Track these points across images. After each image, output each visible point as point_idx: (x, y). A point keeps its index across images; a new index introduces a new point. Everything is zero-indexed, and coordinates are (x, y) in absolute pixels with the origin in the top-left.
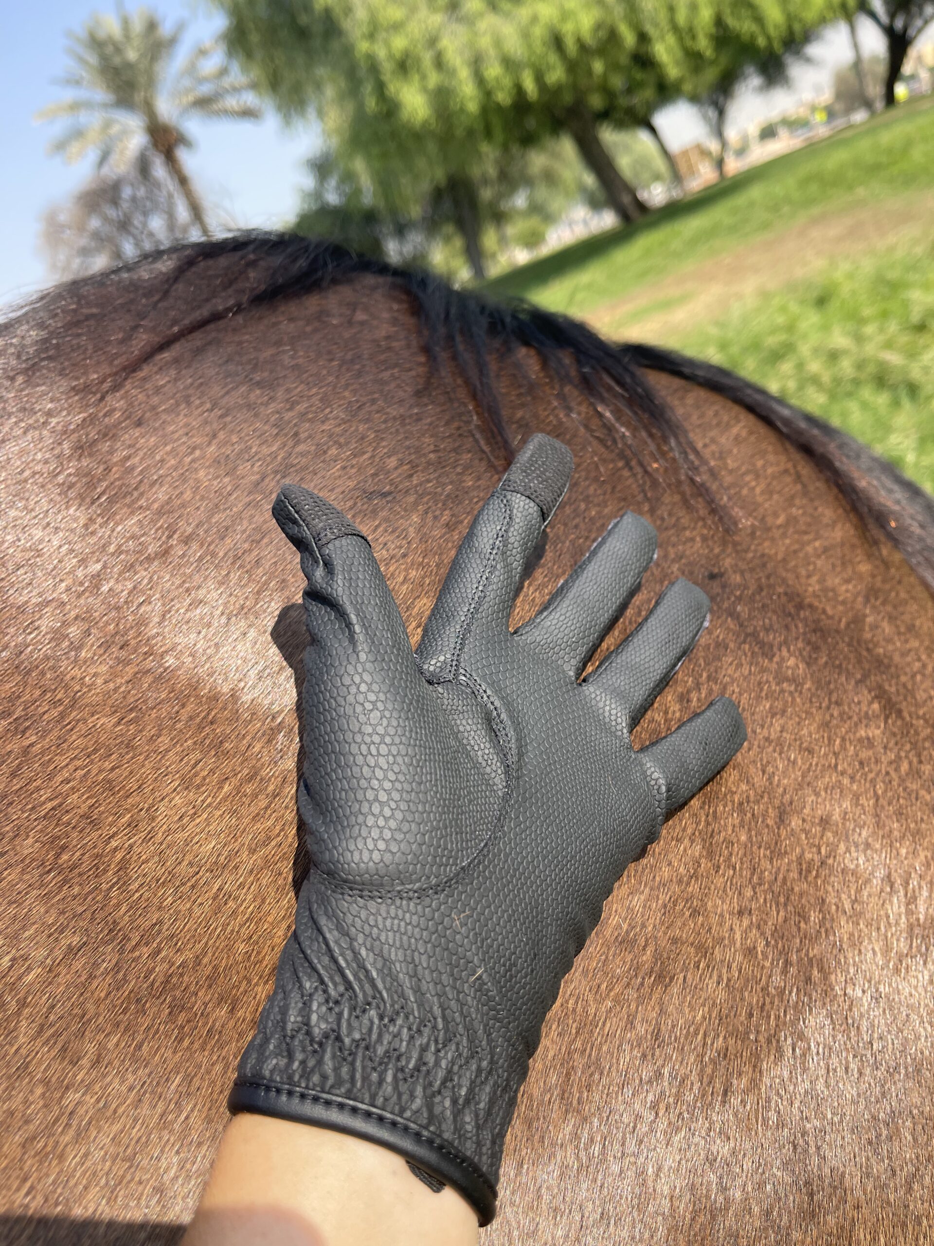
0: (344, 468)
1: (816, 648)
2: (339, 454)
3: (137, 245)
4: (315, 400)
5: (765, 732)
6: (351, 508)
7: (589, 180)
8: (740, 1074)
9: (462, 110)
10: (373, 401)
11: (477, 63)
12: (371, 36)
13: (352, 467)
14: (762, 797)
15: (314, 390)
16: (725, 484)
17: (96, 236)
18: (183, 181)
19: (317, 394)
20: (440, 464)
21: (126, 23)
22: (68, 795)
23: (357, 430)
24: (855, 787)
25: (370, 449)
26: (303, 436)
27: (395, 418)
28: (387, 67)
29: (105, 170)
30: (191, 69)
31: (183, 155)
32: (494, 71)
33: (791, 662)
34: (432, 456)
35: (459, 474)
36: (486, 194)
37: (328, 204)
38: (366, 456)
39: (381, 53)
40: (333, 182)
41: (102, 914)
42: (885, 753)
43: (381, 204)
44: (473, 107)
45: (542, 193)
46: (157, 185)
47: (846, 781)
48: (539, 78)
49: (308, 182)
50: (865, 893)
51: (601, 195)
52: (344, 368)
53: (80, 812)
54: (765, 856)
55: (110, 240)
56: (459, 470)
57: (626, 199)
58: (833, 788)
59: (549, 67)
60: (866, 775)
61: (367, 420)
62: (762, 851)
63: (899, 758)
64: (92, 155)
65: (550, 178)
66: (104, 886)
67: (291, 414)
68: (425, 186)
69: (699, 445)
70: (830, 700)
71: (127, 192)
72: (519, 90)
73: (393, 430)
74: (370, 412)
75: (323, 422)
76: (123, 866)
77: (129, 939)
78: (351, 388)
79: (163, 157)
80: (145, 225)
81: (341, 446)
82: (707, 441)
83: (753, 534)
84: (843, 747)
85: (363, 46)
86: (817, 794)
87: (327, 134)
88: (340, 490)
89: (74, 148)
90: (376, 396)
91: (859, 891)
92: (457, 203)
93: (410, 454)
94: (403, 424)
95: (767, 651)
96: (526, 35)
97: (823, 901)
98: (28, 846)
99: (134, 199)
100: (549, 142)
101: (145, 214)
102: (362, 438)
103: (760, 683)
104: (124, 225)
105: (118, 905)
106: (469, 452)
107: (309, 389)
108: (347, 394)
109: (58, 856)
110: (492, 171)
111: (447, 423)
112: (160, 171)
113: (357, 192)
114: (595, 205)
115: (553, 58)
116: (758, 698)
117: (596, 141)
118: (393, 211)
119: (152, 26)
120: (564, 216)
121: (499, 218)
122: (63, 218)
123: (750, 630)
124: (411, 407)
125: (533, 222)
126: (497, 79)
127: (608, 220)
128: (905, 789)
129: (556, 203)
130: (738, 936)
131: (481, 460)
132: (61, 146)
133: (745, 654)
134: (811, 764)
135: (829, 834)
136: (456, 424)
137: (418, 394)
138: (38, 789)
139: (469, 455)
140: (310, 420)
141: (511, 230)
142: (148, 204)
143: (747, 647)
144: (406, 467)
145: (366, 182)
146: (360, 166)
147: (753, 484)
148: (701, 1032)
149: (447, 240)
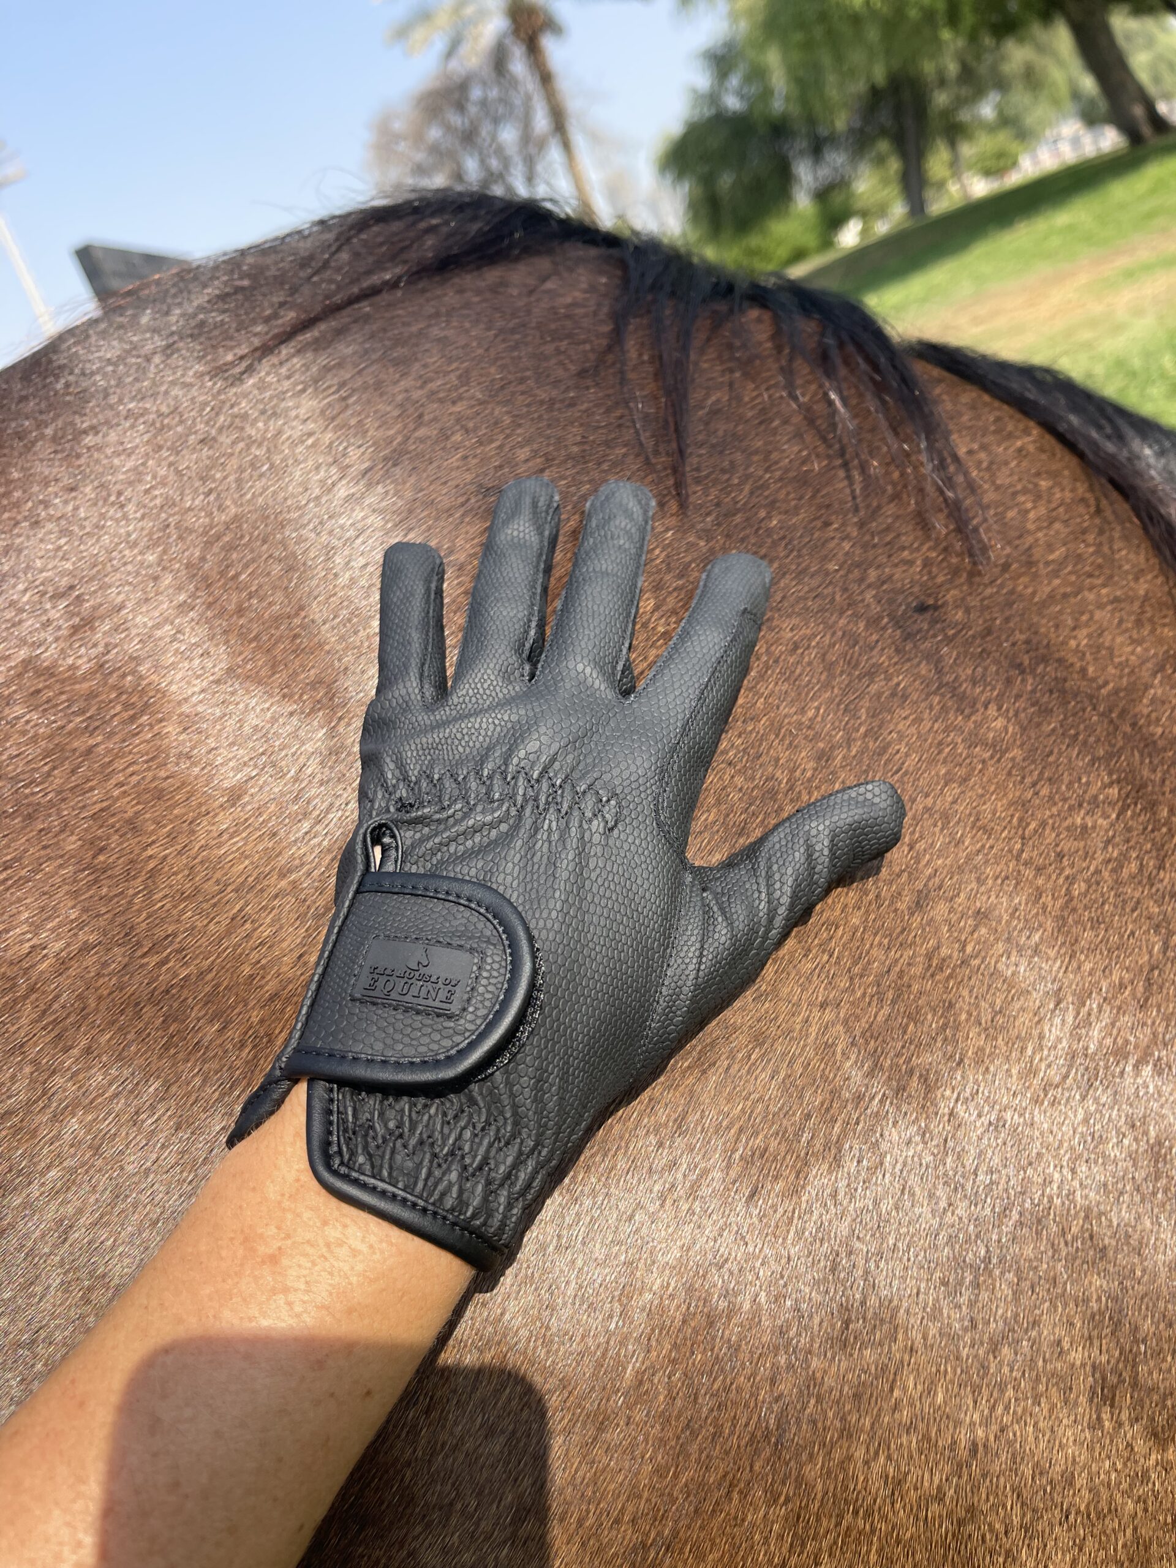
0: (465, 458)
1: (1046, 712)
2: (462, 441)
3: (483, 162)
4: (453, 377)
5: (929, 801)
6: (462, 505)
7: (1088, 84)
8: (776, 1178)
10: (522, 380)
13: (475, 456)
14: (899, 876)
15: (454, 365)
16: (985, 501)
17: (435, 150)
18: (546, 78)
19: (457, 369)
20: (581, 459)
22: (118, 799)
23: (492, 413)
24: (1040, 882)
25: (502, 437)
26: (426, 418)
27: (542, 402)
29: (454, 65)
31: (549, 44)
33: (999, 723)
34: (575, 449)
35: (605, 471)
36: (941, 99)
37: (726, 109)
38: (494, 445)
40: (734, 81)
41: (123, 919)
42: (1105, 848)
43: (795, 110)
45: (1019, 98)
46: (514, 83)
47: (1029, 873)
49: (703, 80)
50: (1017, 1005)
51: (1103, 106)
52: (500, 338)
53: (126, 816)
54: (880, 944)
55: (451, 155)
56: (605, 466)
57: (1138, 111)
58: (1007, 878)
60: (1063, 869)
61: (507, 402)
62: (878, 938)
63: (1125, 856)
64: (439, 44)
65: (1032, 79)
66: (131, 892)
67: (420, 392)
68: (859, 87)
69: (962, 451)
70: (1041, 773)
71: (476, 93)
73: (536, 415)
74: (513, 394)
75: (454, 403)
76: (153, 874)
77: (142, 946)
78: (499, 363)
79: (524, 48)
80: (494, 138)
81: (467, 431)
82: (976, 446)
83: (1006, 567)
84: (1039, 833)
86: (980, 881)
87: (734, 16)
88: (454, 483)
89: (418, 34)
90: (528, 373)
91: (1008, 1002)
92: (898, 111)
93: (548, 445)
94: (550, 409)
95: (965, 704)
97: (951, 1005)
98: (72, 843)
99: (484, 103)
100: (1036, 29)
101: (496, 121)
102: (496, 423)
103: (940, 743)
104: (469, 137)
105: (140, 911)
106: (625, 445)
107: (449, 364)
108: (493, 370)
109: (94, 857)
110: (952, 68)
111: (608, 411)
112: (519, 66)
113: (767, 93)
114: (1091, 119)
116: (932, 761)
117: (1106, 30)
118: (811, 120)
120: (1048, 133)
121: (955, 132)
122: (398, 126)
123: (949, 678)
124: (567, 389)
125: (1002, 139)
127: (1110, 140)
128: (1117, 895)
129: (1036, 113)
130: (813, 1030)
131: (637, 455)
132: (402, 32)
133: (931, 708)
134: (983, 846)
135: (983, 931)
136: (618, 413)
137: (582, 374)
138: (92, 789)
139: (624, 450)
140: (441, 401)
141: (967, 150)
142: (501, 110)
143: (937, 699)
144: (538, 460)
145: (779, 81)
146: (773, 59)
147: (1029, 505)
148: (737, 1126)
149: (880, 161)
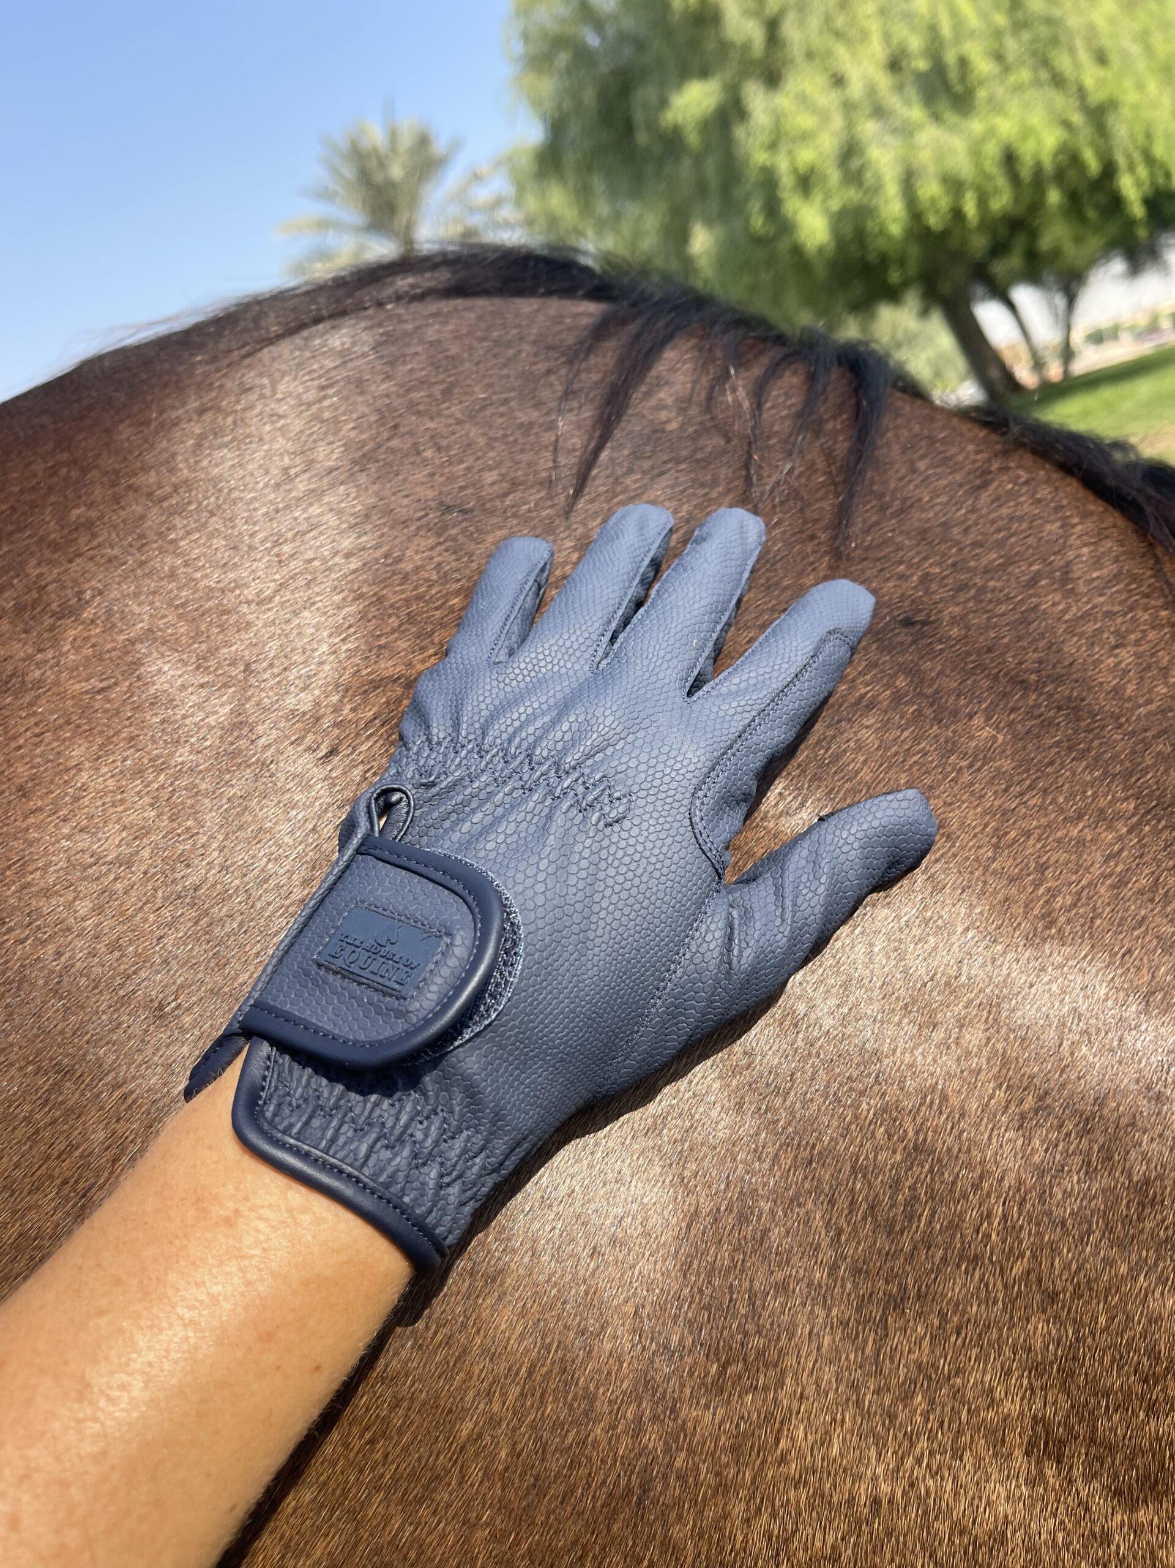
9: (883, 231)
11: (909, 180)
12: (773, 146)
21: (393, 136)
28: (787, 181)
30: (461, 196)
32: (930, 190)
33: (985, 733)
39: (783, 165)
44: (896, 229)
48: (983, 201)
59: (996, 191)
72: (958, 214)
85: (760, 157)
96: (976, 152)
115: (1001, 181)
119: (423, 141)
126: (933, 200)
